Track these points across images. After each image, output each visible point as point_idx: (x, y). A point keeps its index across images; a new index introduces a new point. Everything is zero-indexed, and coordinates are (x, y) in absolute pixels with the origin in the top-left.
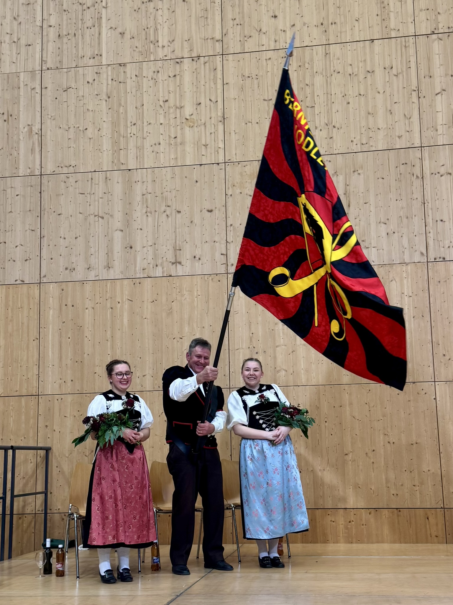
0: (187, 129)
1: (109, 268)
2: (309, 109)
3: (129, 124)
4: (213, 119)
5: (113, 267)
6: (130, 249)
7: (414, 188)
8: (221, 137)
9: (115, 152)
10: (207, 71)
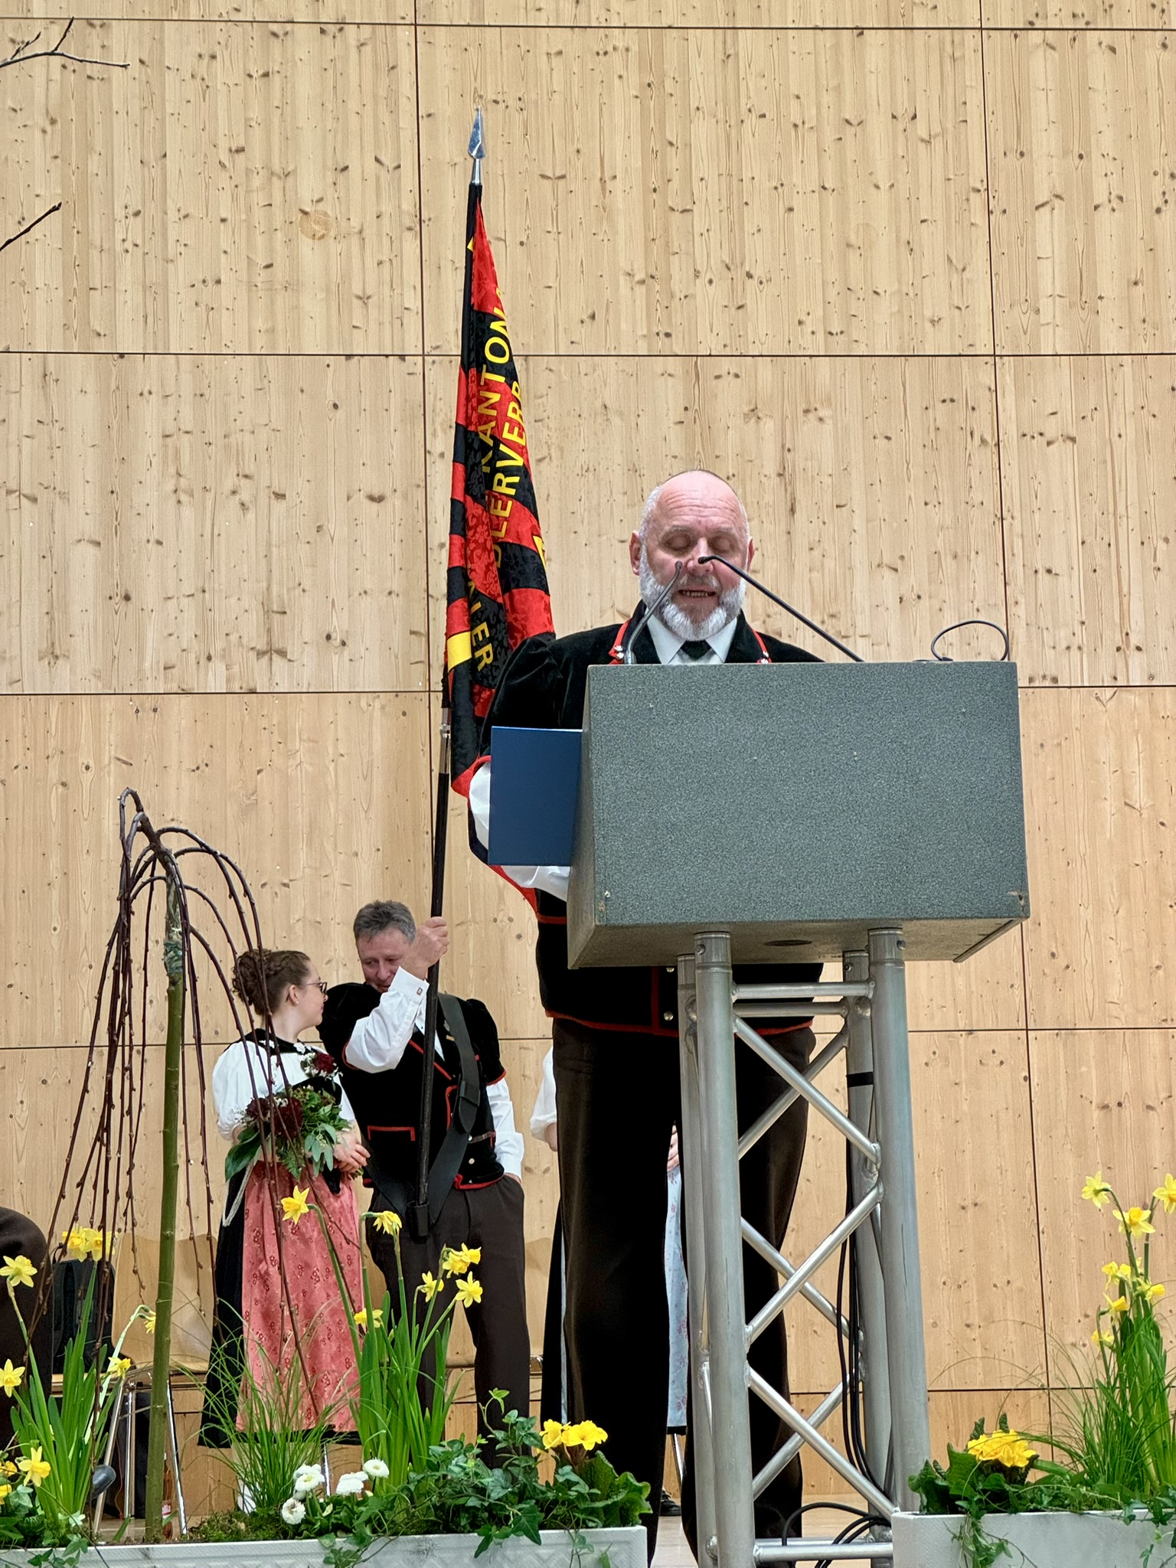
0: (306, 245)
1: (57, 657)
2: (676, 217)
3: (120, 213)
4: (385, 220)
5: (68, 657)
6: (124, 602)
7: (974, 473)
8: (412, 276)
9: (75, 293)
10: (368, 71)
